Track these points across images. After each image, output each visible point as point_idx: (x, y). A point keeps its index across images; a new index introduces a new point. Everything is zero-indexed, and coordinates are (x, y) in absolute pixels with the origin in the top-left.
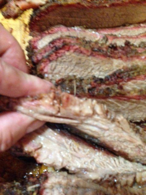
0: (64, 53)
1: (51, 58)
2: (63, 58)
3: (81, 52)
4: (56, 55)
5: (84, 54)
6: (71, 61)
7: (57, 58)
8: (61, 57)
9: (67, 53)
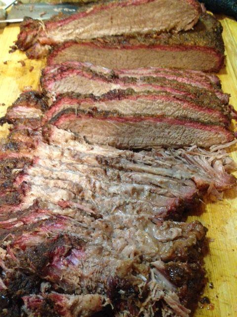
0: (68, 74)
1: (56, 78)
2: (67, 79)
3: (83, 75)
4: (61, 76)
5: (86, 77)
6: (74, 82)
7: (62, 78)
8: (65, 78)
9: (71, 75)
